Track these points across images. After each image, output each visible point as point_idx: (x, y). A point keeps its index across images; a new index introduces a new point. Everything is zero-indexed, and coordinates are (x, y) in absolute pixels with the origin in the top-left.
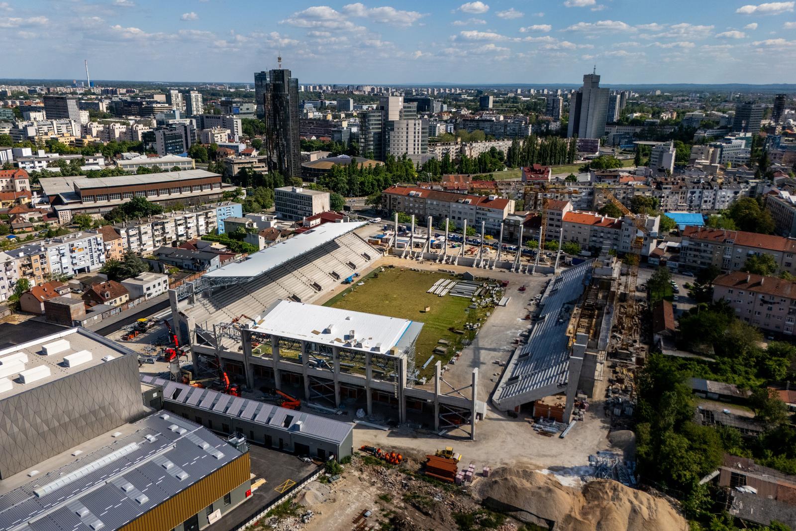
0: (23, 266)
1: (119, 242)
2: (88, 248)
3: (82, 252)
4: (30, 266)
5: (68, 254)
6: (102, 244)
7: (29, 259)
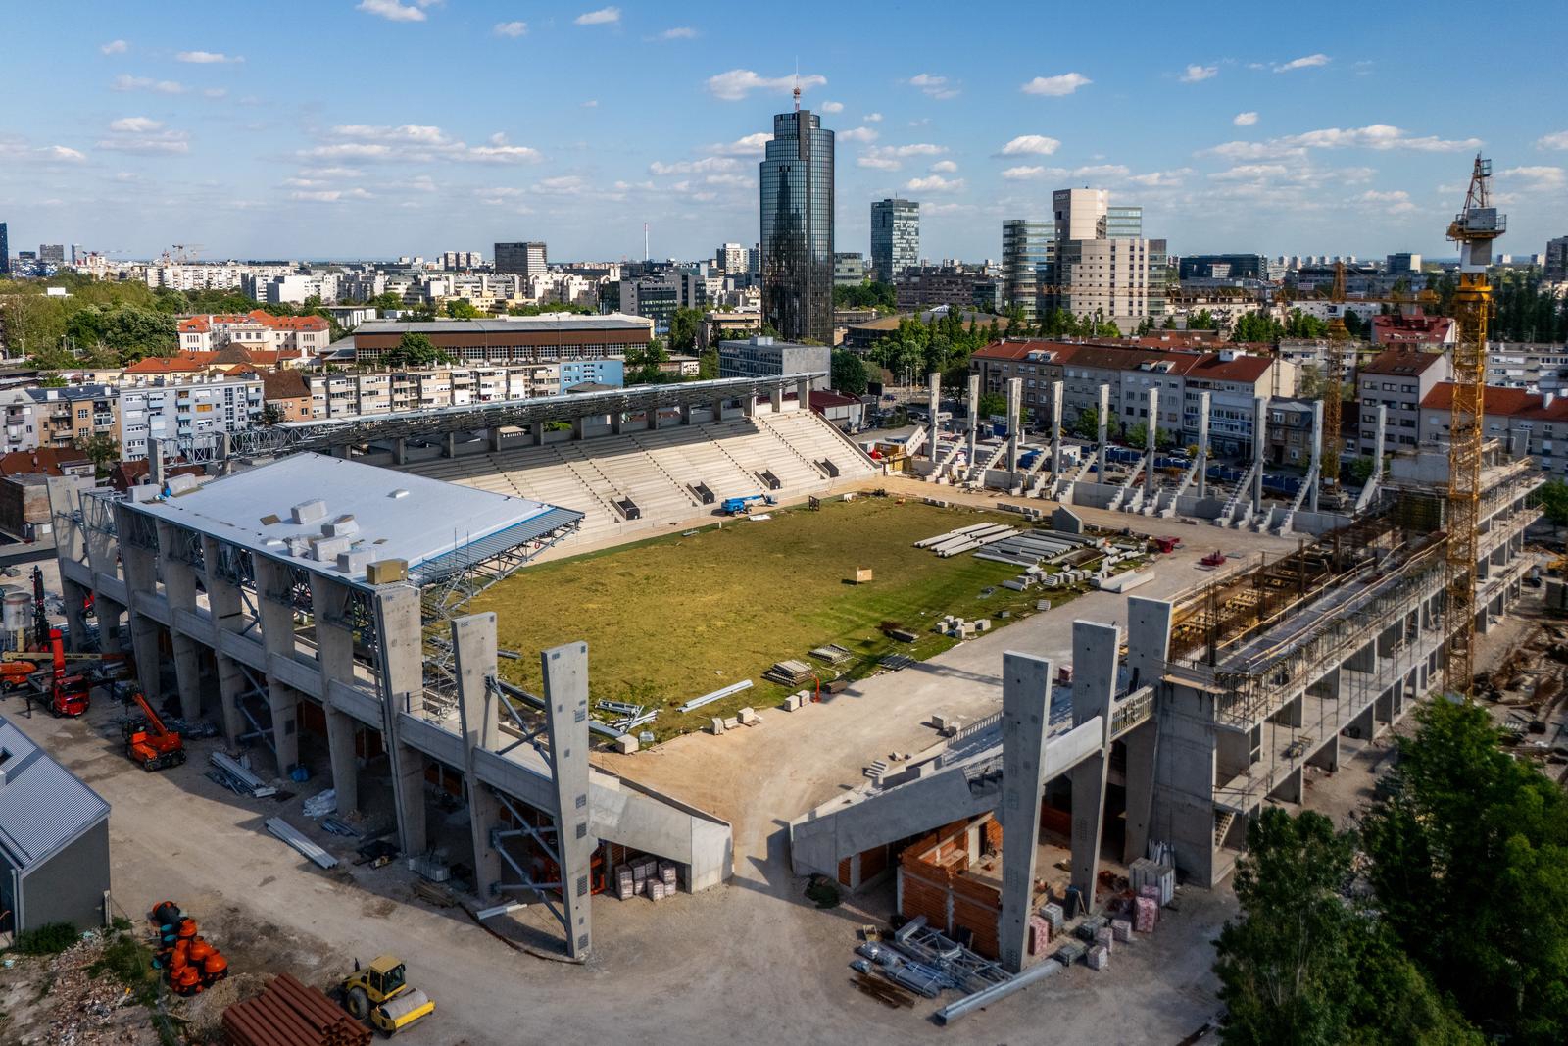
0: (55, 420)
1: (305, 405)
2: (224, 407)
3: (207, 414)
4: (68, 420)
5: (170, 411)
6: (261, 403)
7: (69, 408)
